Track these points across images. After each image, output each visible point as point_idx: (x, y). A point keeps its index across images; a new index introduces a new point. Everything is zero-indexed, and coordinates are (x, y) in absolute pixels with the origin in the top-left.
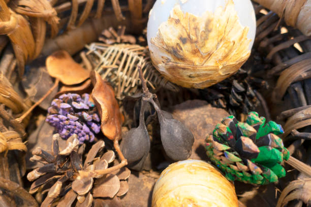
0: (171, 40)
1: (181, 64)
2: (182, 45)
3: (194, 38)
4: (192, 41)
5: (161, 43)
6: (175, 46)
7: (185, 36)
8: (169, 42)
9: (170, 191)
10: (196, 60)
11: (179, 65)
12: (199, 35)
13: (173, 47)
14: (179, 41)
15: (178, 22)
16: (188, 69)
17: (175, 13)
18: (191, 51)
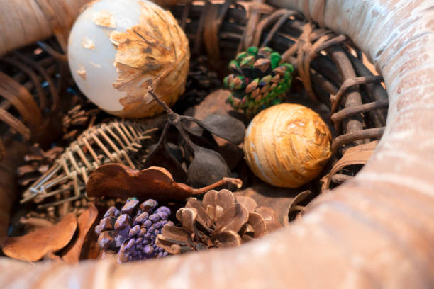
0: (138, 60)
1: (163, 73)
2: (150, 56)
3: (153, 41)
4: (154, 45)
5: (130, 74)
6: (147, 62)
7: (146, 46)
8: (138, 64)
9: (274, 140)
10: (169, 59)
11: (162, 75)
12: (154, 36)
13: (146, 65)
14: (146, 55)
15: (128, 42)
16: (171, 71)
17: (118, 39)
18: (160, 54)
